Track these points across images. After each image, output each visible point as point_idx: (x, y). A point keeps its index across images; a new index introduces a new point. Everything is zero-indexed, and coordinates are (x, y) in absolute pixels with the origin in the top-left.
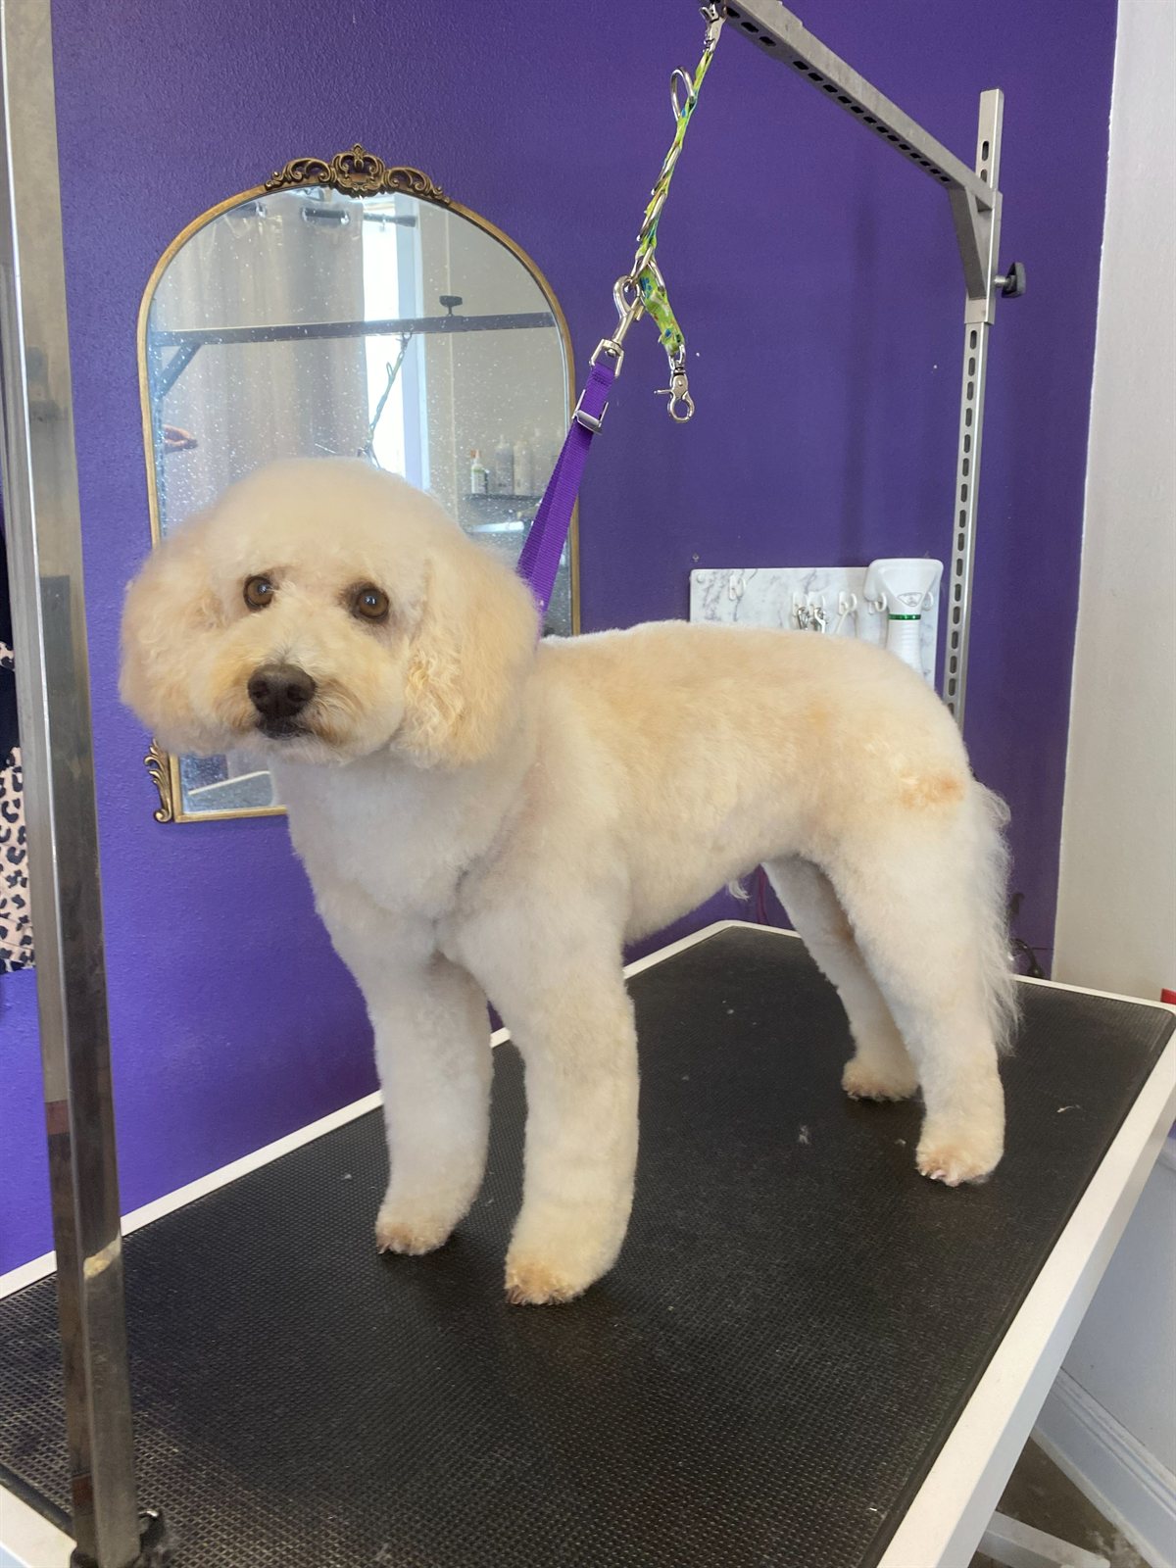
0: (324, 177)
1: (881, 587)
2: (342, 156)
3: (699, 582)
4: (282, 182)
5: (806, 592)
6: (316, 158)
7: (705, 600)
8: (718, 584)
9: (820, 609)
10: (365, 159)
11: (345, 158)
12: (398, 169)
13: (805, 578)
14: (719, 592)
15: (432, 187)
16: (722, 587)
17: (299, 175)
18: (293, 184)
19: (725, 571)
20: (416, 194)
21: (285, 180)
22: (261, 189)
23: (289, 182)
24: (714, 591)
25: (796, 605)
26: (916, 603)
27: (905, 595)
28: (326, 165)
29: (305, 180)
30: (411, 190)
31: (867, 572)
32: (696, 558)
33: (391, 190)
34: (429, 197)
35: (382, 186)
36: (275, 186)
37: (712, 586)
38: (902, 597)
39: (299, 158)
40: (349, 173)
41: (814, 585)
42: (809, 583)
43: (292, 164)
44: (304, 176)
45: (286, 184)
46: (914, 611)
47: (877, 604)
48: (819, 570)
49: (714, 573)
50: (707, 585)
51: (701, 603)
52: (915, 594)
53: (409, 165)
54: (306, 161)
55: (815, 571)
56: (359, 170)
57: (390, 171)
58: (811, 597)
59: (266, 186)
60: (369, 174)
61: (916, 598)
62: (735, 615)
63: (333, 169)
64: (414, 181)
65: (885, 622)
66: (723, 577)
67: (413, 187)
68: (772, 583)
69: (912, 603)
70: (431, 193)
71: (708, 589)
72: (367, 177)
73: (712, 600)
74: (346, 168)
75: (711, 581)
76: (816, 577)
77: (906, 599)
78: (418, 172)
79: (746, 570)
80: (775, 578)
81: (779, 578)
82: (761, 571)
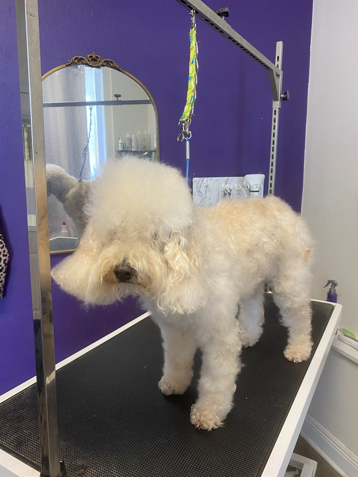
0: (84, 62)
1: (248, 182)
2: (89, 56)
3: (195, 181)
4: (71, 63)
5: (226, 184)
6: (81, 56)
7: (197, 186)
8: (201, 182)
9: (230, 189)
10: (96, 57)
11: (90, 57)
12: (106, 60)
13: (226, 180)
14: (201, 184)
15: (116, 65)
16: (202, 183)
17: (76, 61)
18: (74, 64)
19: (203, 178)
20: (111, 67)
21: (72, 63)
22: (65, 65)
23: (73, 63)
24: (199, 184)
25: (223, 188)
26: (258, 187)
27: (255, 185)
28: (84, 58)
29: (78, 63)
30: (110, 66)
31: (244, 178)
32: (194, 174)
33: (104, 66)
34: (115, 68)
35: (101, 65)
36: (69, 64)
37: (199, 182)
38: (254, 186)
39: (76, 56)
40: (91, 61)
41: (228, 182)
42: (227, 181)
43: (74, 58)
44: (78, 62)
45: (72, 64)
46: (257, 190)
47: (246, 188)
48: (230, 178)
49: (199, 179)
50: (197, 182)
51: (196, 187)
52: (257, 184)
53: (109, 59)
54: (78, 57)
55: (228, 178)
56: (94, 60)
57: (103, 60)
58: (227, 186)
59: (66, 65)
60: (97, 61)
61: (258, 186)
62: (206, 191)
63: (86, 60)
64: (111, 63)
65: (249, 193)
66: (202, 180)
67: (110, 65)
68: (216, 182)
69: (257, 187)
70: (116, 67)
71: (198, 183)
72: (97, 62)
73: (199, 187)
74: (90, 59)
75: (199, 181)
76: (229, 180)
77: (255, 186)
78: (112, 61)
79: (209, 178)
80: (217, 180)
81: (218, 180)
82: (213, 178)
